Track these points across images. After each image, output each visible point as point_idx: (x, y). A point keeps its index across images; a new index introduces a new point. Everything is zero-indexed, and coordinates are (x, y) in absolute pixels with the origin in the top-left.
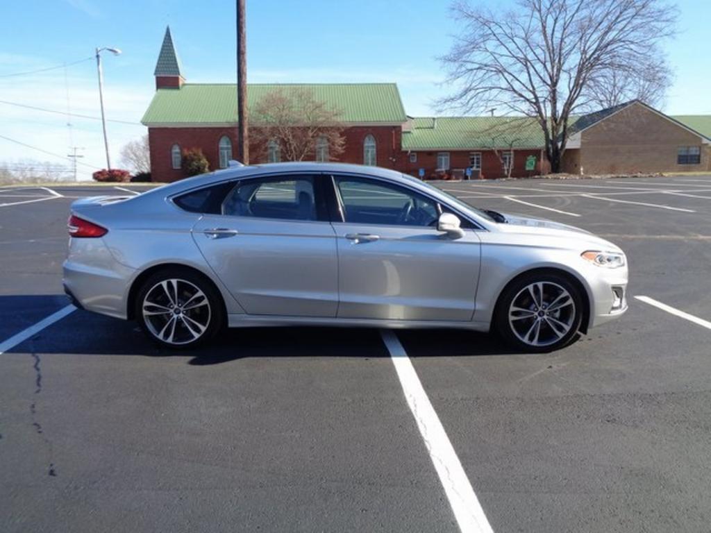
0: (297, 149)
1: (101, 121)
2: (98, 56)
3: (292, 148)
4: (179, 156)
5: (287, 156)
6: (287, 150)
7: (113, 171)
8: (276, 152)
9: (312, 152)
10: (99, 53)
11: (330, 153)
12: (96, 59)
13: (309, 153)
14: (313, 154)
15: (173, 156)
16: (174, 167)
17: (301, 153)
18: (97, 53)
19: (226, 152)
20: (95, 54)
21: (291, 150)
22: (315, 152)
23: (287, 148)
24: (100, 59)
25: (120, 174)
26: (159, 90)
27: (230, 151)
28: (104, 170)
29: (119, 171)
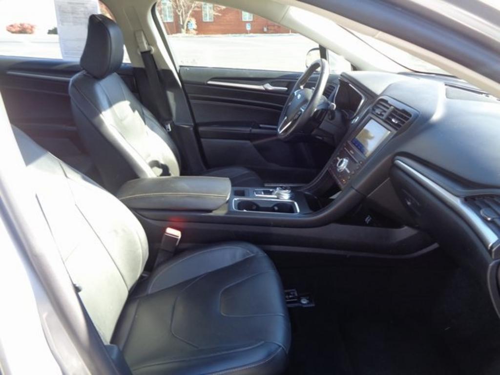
0: (185, 6)
3: (181, 4)
5: (177, 11)
6: (177, 6)
8: (168, 8)
9: (198, 7)
11: (214, 9)
13: (196, 9)
14: (200, 10)
17: (189, 8)
21: (180, 6)
22: (201, 7)
23: (177, 4)
28: (15, 24)
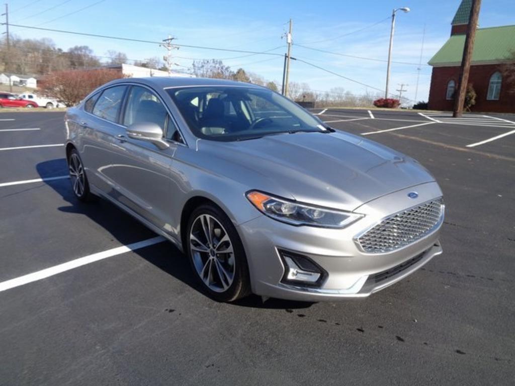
1: (387, 63)
2: (393, 16)
4: (453, 89)
7: (389, 99)
10: (395, 13)
12: (392, 18)
15: (449, 89)
16: (447, 99)
18: (394, 12)
19: (495, 86)
20: (392, 14)
24: (395, 17)
25: (392, 102)
26: (453, 37)
27: (500, 85)
28: (382, 99)
29: (392, 100)
